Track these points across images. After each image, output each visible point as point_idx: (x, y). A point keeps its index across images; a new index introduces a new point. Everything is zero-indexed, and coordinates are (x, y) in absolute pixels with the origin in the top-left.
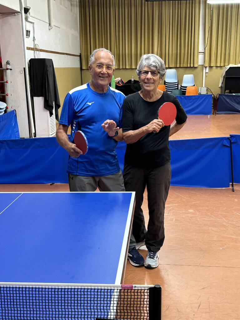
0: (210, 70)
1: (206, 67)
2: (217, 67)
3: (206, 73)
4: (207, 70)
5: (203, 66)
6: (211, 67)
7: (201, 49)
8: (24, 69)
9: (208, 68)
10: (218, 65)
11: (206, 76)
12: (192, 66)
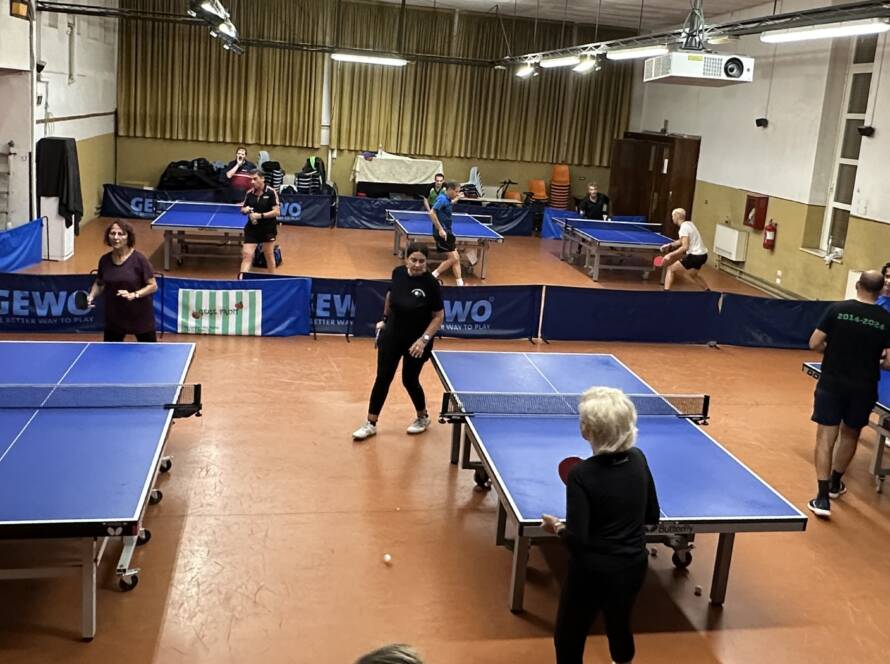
0: (338, 155)
1: (332, 150)
2: (350, 151)
3: (333, 159)
4: (335, 155)
5: (328, 148)
6: (340, 150)
7: (325, 121)
8: (30, 154)
9: (335, 152)
10: (352, 148)
11: (333, 164)
12: (310, 146)
